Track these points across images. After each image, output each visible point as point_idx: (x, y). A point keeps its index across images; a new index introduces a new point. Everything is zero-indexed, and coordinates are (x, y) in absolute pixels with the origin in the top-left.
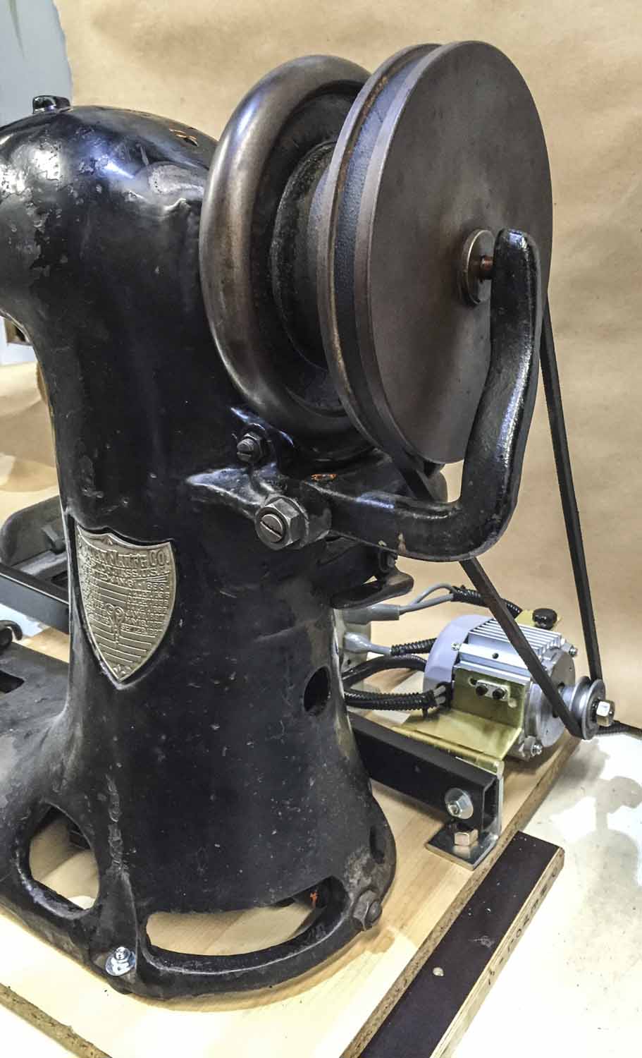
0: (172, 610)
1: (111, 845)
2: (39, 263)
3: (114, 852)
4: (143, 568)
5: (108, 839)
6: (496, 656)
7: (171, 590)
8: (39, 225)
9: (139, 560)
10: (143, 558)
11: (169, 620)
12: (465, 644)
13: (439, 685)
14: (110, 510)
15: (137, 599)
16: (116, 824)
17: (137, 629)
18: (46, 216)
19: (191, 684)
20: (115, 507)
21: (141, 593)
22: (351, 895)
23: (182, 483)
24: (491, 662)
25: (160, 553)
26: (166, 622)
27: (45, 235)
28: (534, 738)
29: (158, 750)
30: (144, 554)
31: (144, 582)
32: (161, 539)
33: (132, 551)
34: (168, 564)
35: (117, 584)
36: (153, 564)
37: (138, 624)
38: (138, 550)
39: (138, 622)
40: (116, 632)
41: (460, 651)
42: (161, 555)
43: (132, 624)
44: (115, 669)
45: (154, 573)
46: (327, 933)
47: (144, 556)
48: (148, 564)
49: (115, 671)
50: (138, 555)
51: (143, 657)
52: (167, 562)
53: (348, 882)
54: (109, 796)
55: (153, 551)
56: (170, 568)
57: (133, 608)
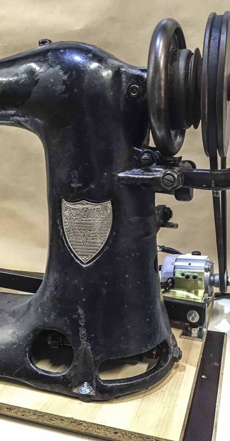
0: (110, 229)
1: (81, 336)
2: (64, 92)
3: (82, 338)
4: (99, 212)
5: (79, 334)
6: (190, 264)
7: (110, 220)
8: (65, 77)
9: (98, 209)
10: (100, 208)
11: (109, 233)
12: (176, 262)
13: (169, 279)
14: (85, 190)
15: (96, 226)
16: (83, 326)
17: (95, 239)
18: (68, 74)
19: (118, 259)
20: (88, 189)
21: (98, 223)
22: (172, 348)
23: (117, 176)
24: (188, 267)
25: (107, 205)
26: (108, 234)
27: (68, 81)
28: (208, 294)
29: (103, 289)
30: (100, 206)
31: (99, 218)
32: (106, 200)
33: (94, 206)
34: (109, 210)
35: (87, 221)
36: (104, 210)
37: (96, 236)
38: (97, 205)
39: (96, 235)
40: (85, 242)
41: (175, 265)
42: (107, 206)
43: (93, 237)
44: (83, 258)
45: (104, 214)
46: (166, 363)
47: (100, 207)
48: (101, 210)
49: (83, 259)
50: (97, 207)
51: (97, 250)
52: (109, 209)
53: (169, 342)
54: (79, 315)
55: (104, 205)
56: (110, 211)
57: (94, 230)
